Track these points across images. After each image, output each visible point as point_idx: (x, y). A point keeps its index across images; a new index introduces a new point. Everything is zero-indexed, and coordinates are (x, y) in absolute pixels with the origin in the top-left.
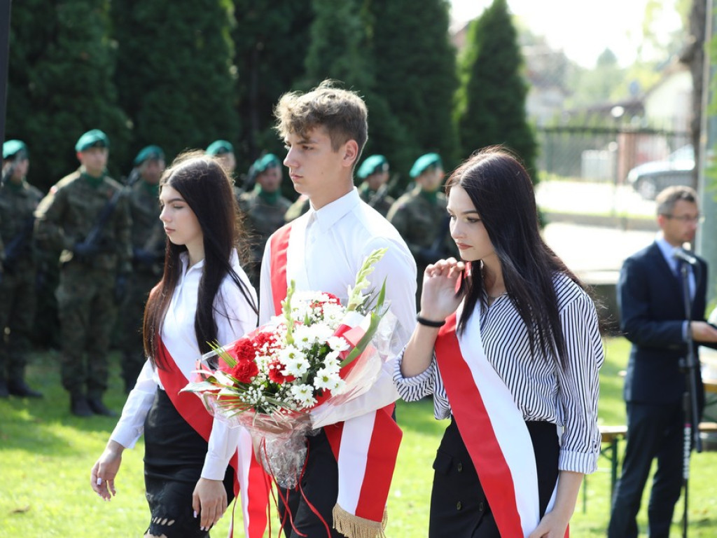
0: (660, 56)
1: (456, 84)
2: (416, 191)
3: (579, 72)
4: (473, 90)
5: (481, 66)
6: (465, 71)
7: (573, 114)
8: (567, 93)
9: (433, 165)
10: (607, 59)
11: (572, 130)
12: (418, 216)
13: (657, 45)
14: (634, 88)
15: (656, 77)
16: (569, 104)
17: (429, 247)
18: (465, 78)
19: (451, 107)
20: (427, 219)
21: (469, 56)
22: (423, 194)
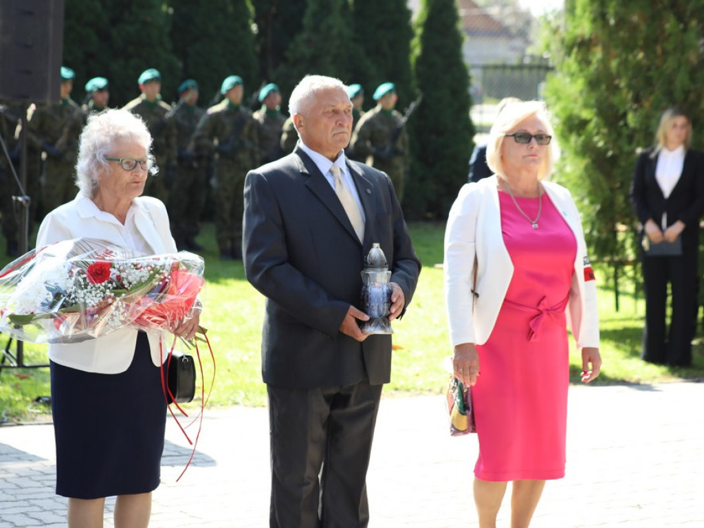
1: (411, 34)
2: (378, 108)
4: (425, 39)
5: (429, 24)
6: (419, 25)
7: (533, 57)
8: (528, 42)
9: (390, 91)
11: (531, 67)
12: (379, 126)
16: (530, 50)
17: (382, 149)
18: (419, 31)
19: (408, 50)
20: (386, 129)
21: (422, 15)
22: (383, 111)
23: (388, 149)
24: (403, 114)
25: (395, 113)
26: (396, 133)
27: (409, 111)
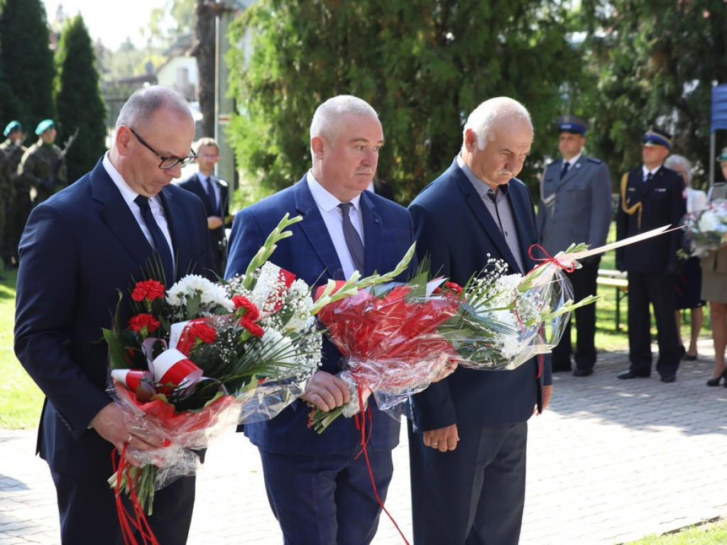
0: (166, 46)
1: (54, 73)
2: (40, 143)
3: (110, 54)
4: (65, 78)
5: (68, 64)
6: (60, 65)
9: (51, 127)
10: (129, 47)
12: (43, 159)
13: (163, 38)
14: (149, 66)
15: (163, 60)
17: (47, 179)
18: (60, 70)
19: (52, 88)
20: (48, 161)
21: (61, 56)
22: (44, 145)
23: (51, 179)
24: (63, 147)
25: (55, 146)
26: (58, 164)
27: (67, 145)
